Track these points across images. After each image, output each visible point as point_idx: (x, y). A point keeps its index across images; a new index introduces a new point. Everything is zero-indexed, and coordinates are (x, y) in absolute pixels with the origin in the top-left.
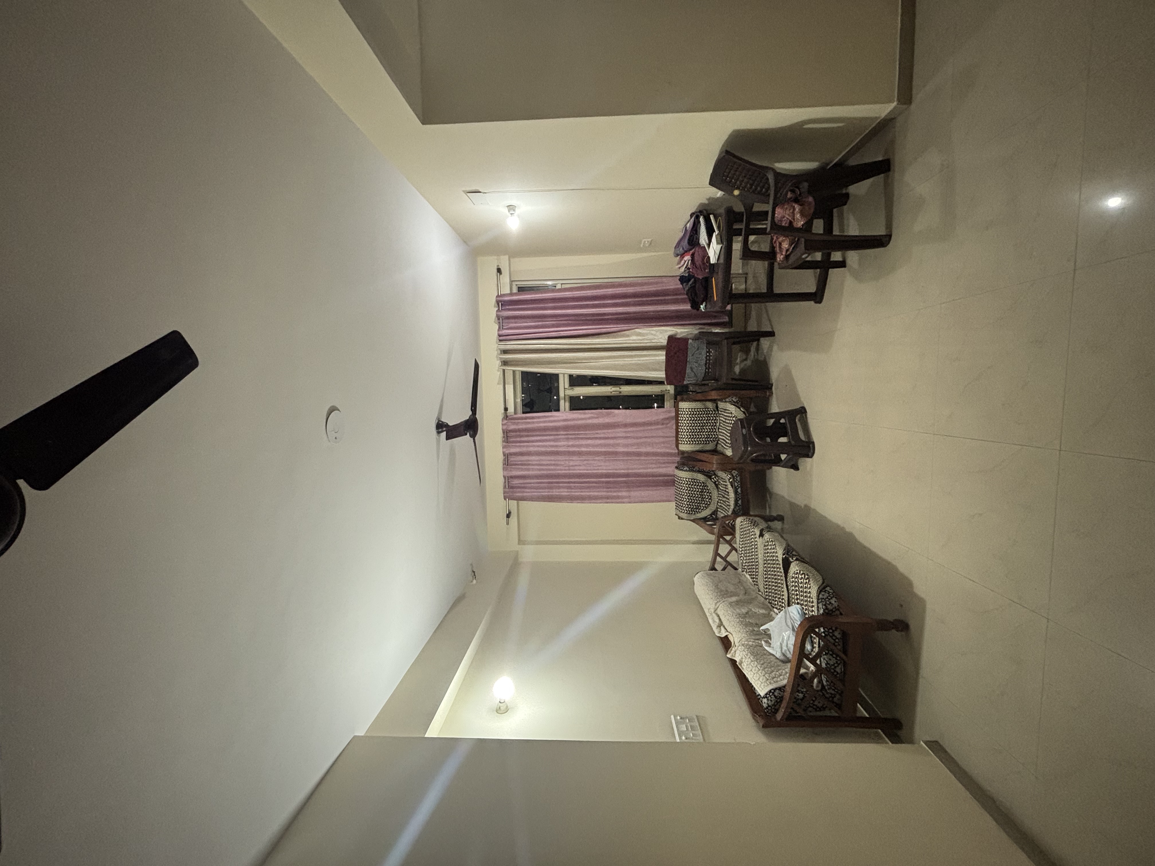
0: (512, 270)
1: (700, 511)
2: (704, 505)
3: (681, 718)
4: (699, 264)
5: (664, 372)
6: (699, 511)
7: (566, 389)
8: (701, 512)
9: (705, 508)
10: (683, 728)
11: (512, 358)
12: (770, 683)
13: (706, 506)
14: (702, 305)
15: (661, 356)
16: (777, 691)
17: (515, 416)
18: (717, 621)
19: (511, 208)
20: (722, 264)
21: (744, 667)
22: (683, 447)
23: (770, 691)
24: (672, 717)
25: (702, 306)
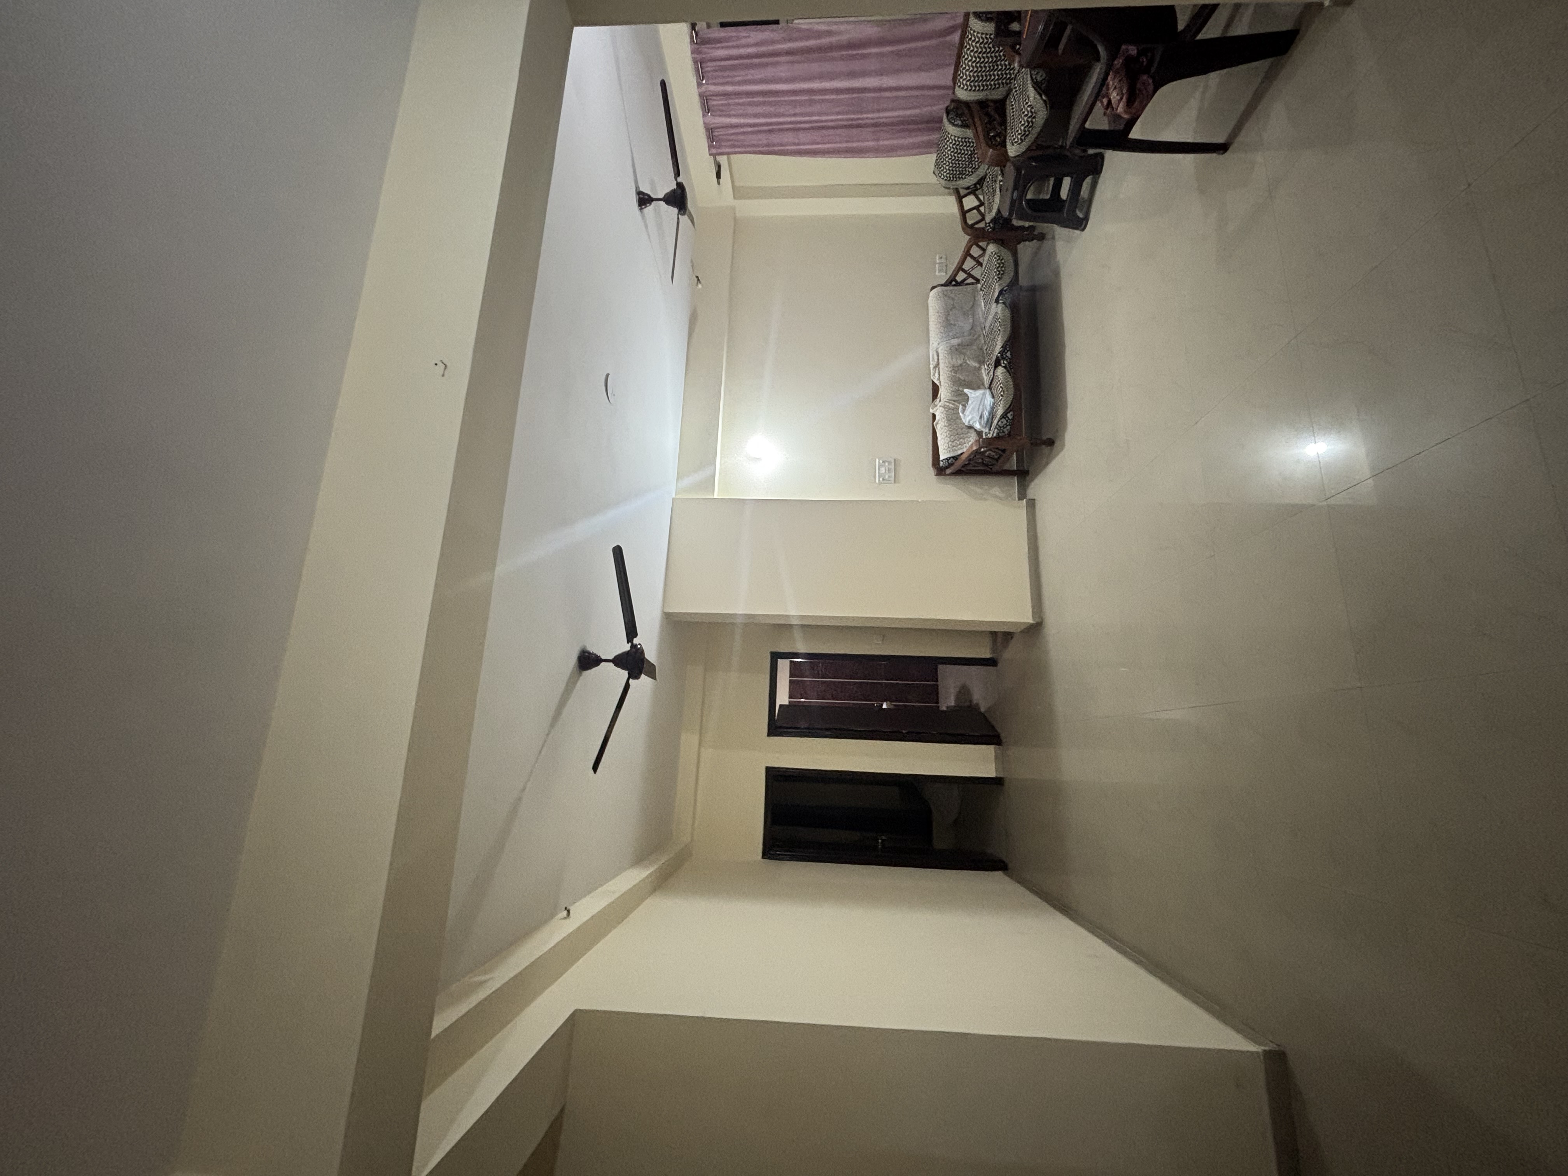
1: (964, 176)
2: (970, 170)
3: (883, 462)
6: (962, 177)
8: (965, 178)
9: (971, 173)
10: (883, 470)
12: (950, 452)
13: (973, 170)
16: (952, 459)
18: (936, 360)
21: (938, 428)
22: (962, 94)
23: (947, 459)
24: (877, 460)
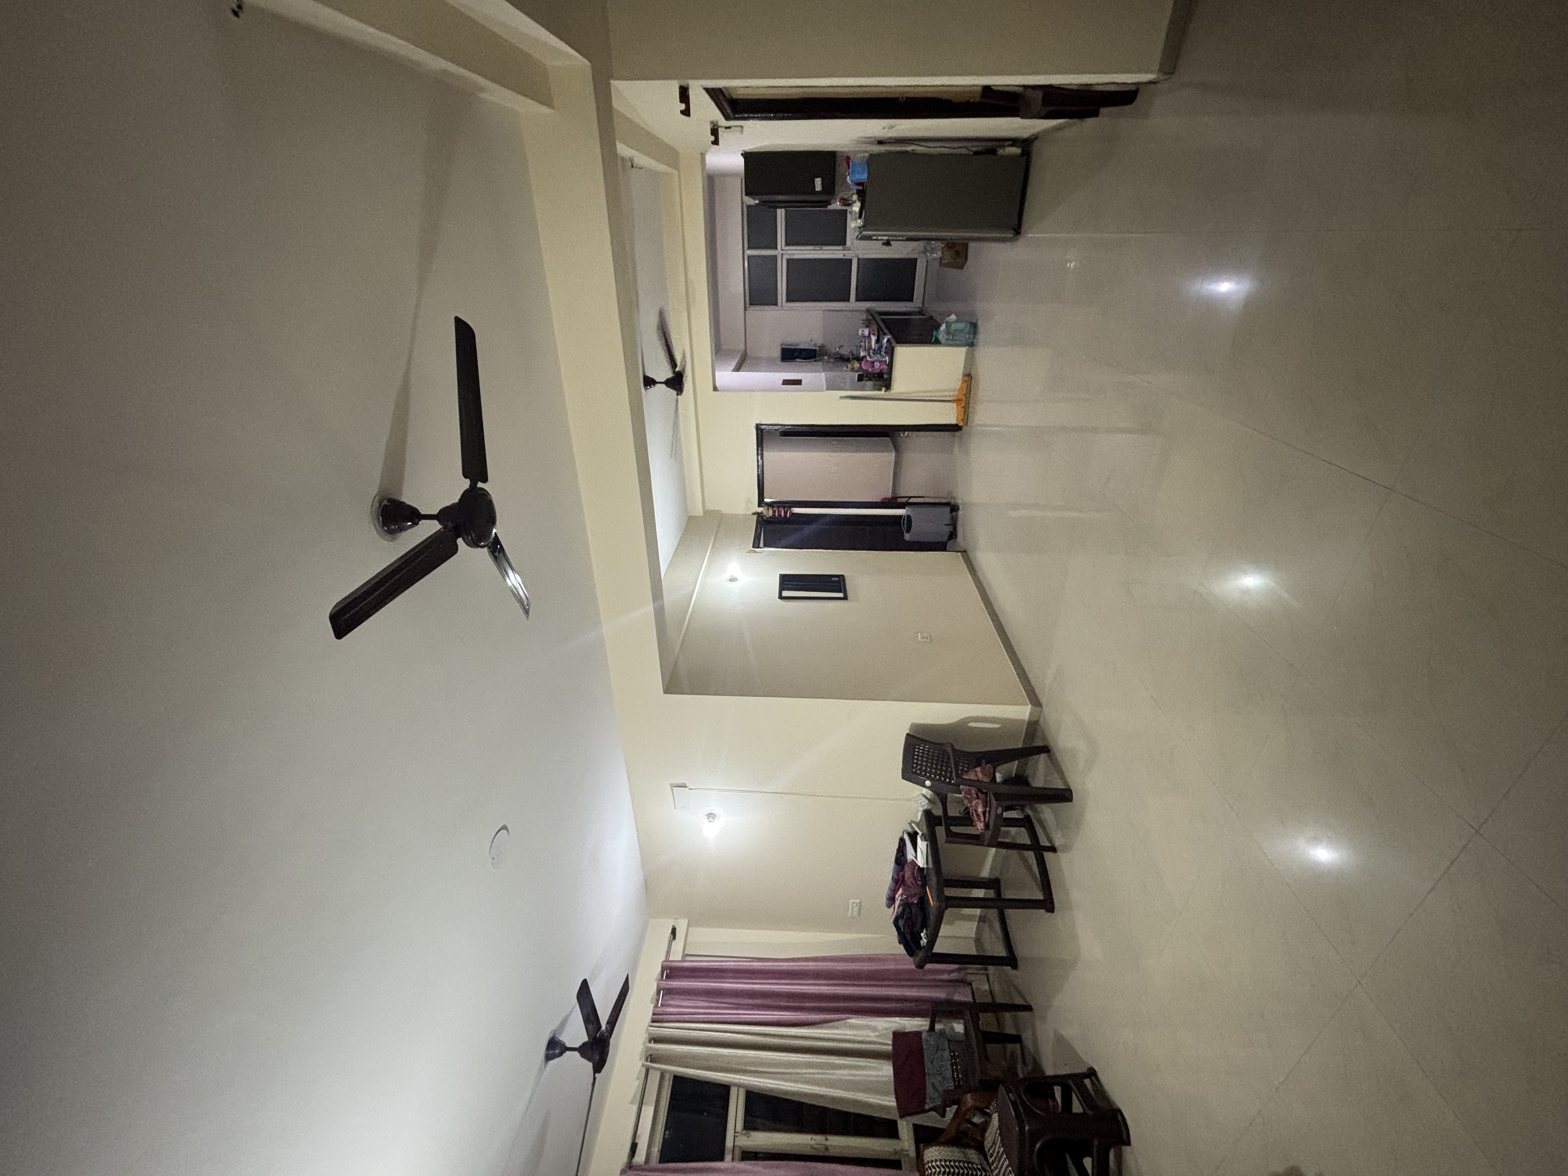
0: (688, 940)
4: (911, 882)
5: (894, 1096)
7: (737, 1133)
11: (664, 1050)
14: (922, 932)
15: (886, 1070)
17: (646, 1167)
19: (711, 816)
20: (932, 869)
25: (922, 935)
